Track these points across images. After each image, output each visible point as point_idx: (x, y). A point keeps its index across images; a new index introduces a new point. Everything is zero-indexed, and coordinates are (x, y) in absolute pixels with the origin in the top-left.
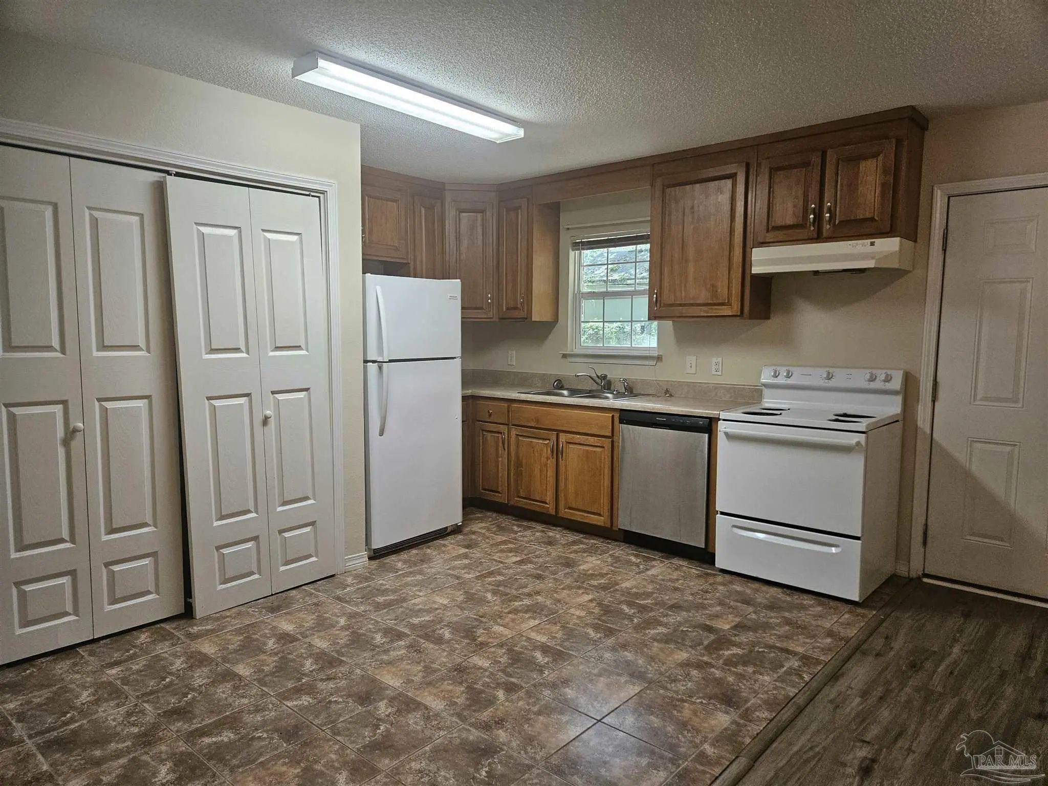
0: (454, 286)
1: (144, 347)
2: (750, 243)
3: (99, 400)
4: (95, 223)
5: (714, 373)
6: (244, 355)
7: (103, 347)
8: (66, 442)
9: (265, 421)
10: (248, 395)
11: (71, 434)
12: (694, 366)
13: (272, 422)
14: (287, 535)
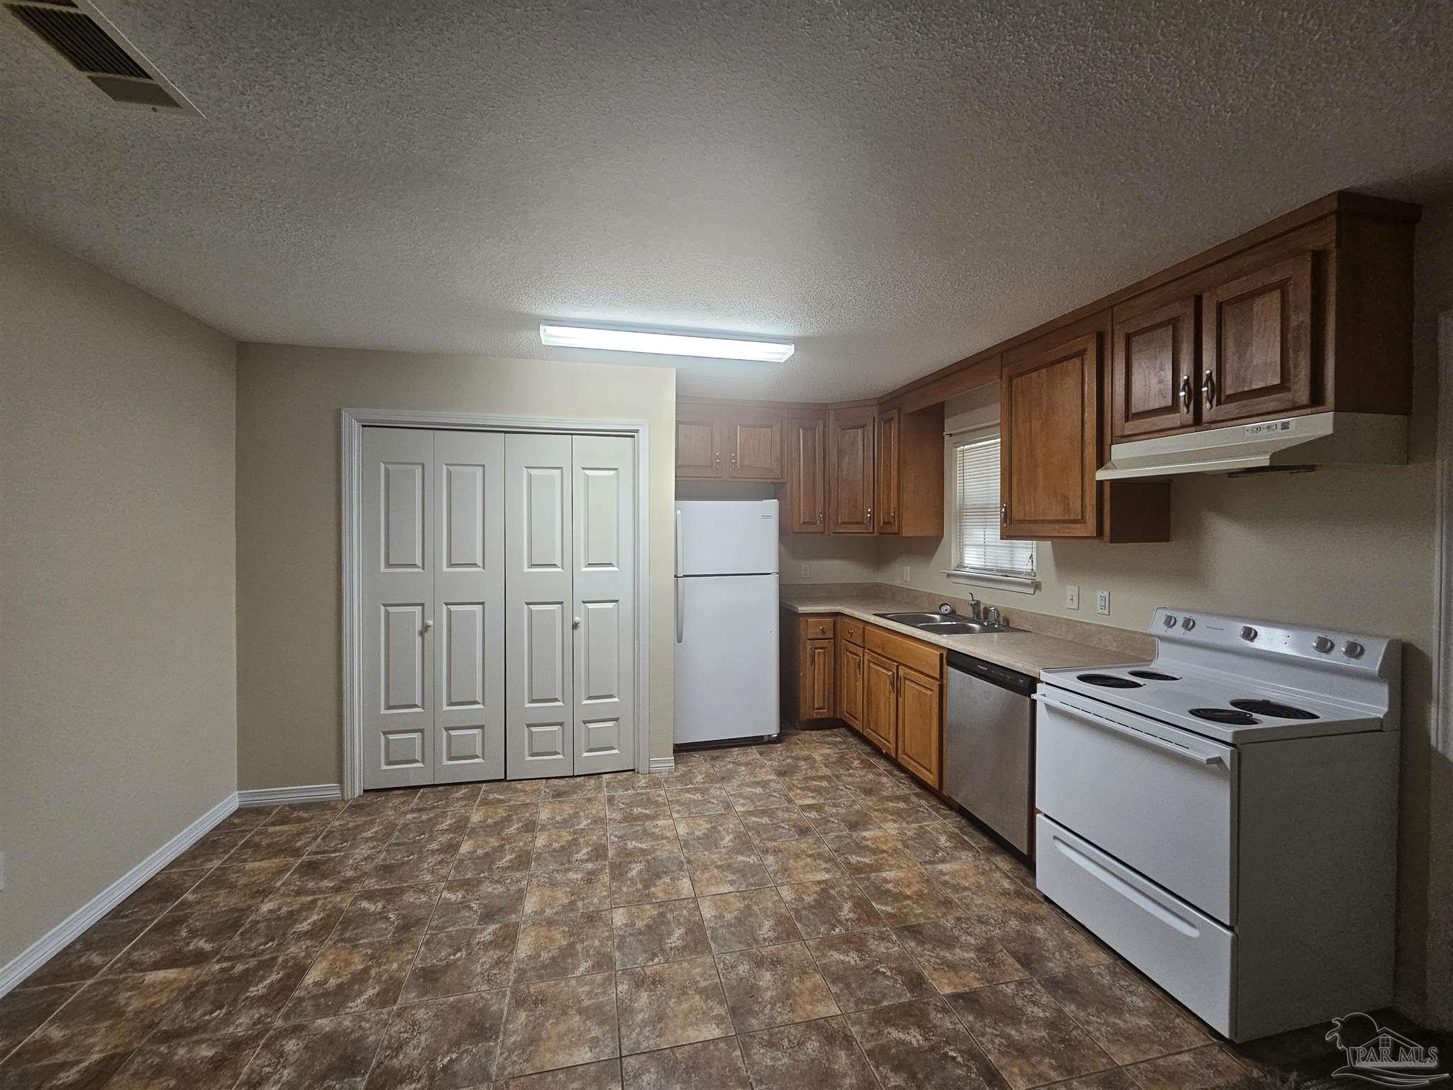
0: (772, 506)
1: (481, 565)
2: (1108, 438)
3: (446, 604)
4: (449, 473)
5: (1100, 611)
6: (560, 570)
7: (451, 565)
8: (422, 634)
9: (575, 626)
10: (561, 603)
11: (425, 628)
12: (1076, 599)
13: (582, 627)
14: (591, 726)
